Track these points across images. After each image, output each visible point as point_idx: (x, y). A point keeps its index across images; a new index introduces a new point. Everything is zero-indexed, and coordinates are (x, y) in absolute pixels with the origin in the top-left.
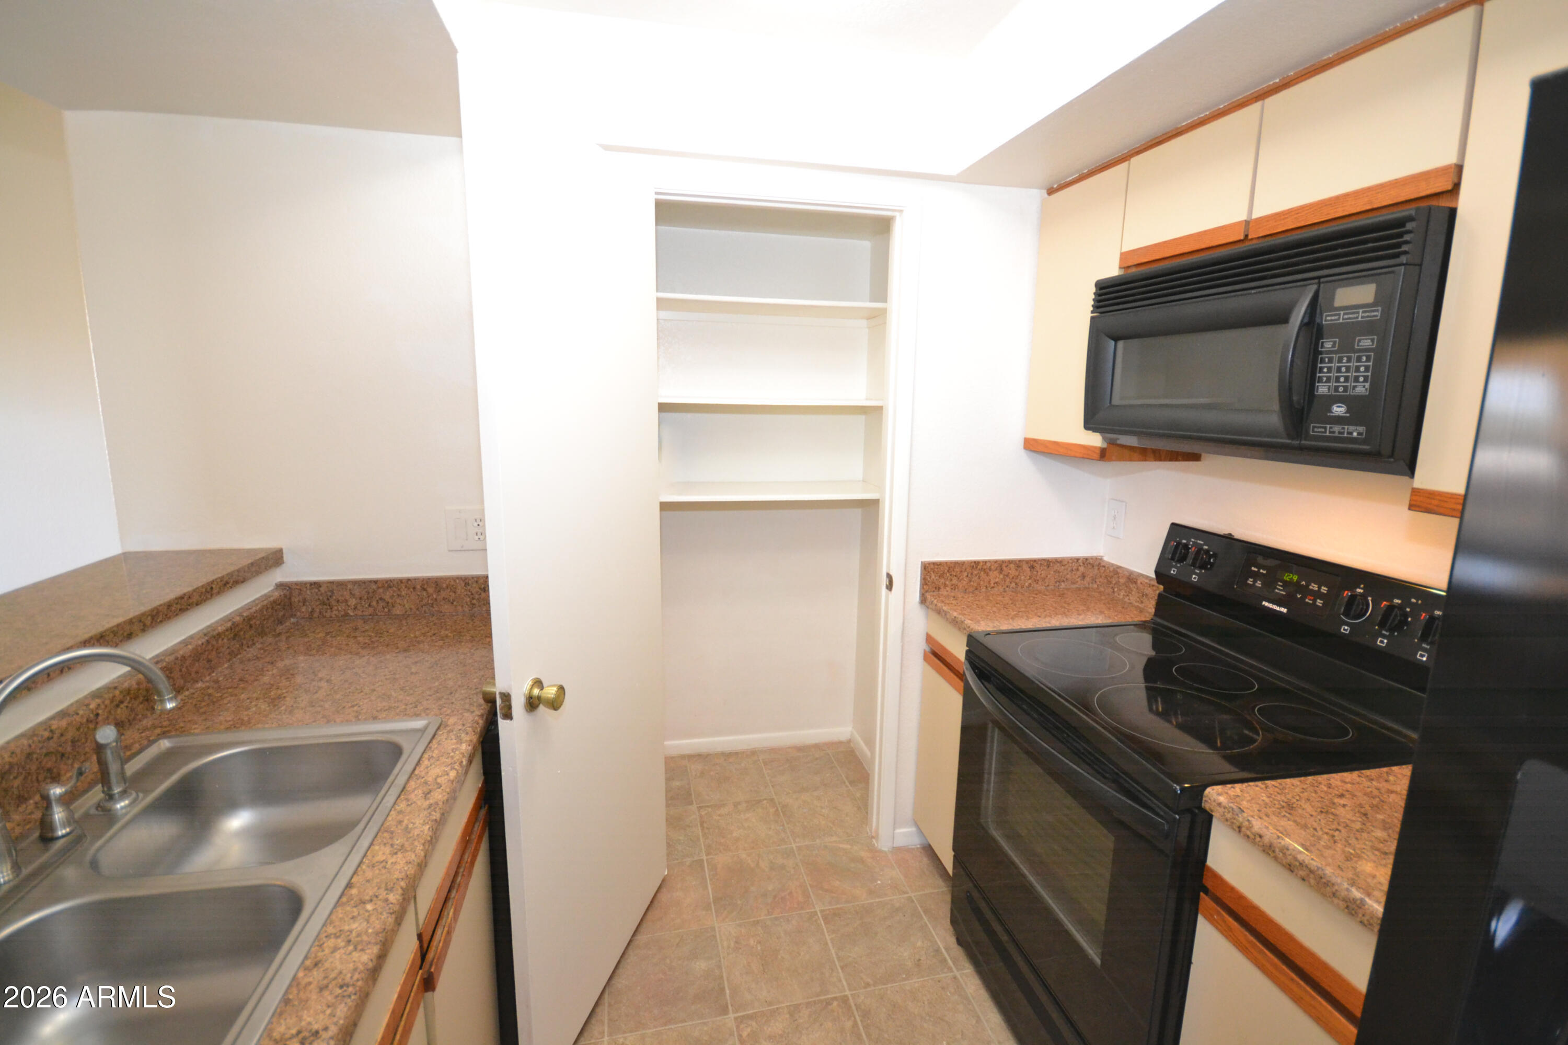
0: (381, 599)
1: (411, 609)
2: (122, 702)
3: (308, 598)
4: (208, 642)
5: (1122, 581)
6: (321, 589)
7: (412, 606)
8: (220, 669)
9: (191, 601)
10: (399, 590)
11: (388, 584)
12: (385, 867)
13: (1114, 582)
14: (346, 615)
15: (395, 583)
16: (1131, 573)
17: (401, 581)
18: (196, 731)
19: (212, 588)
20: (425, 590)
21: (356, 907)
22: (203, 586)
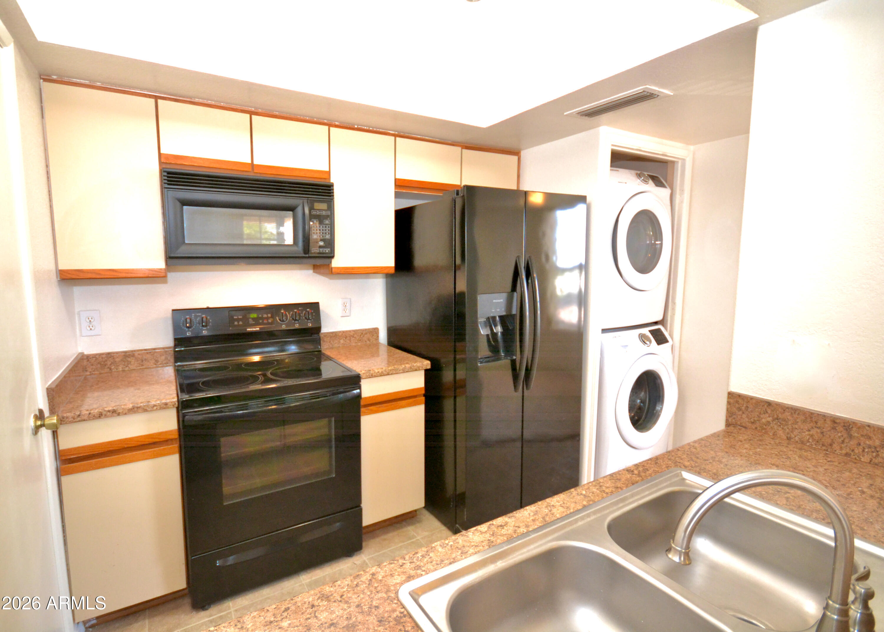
12: (564, 503)
21: (589, 496)
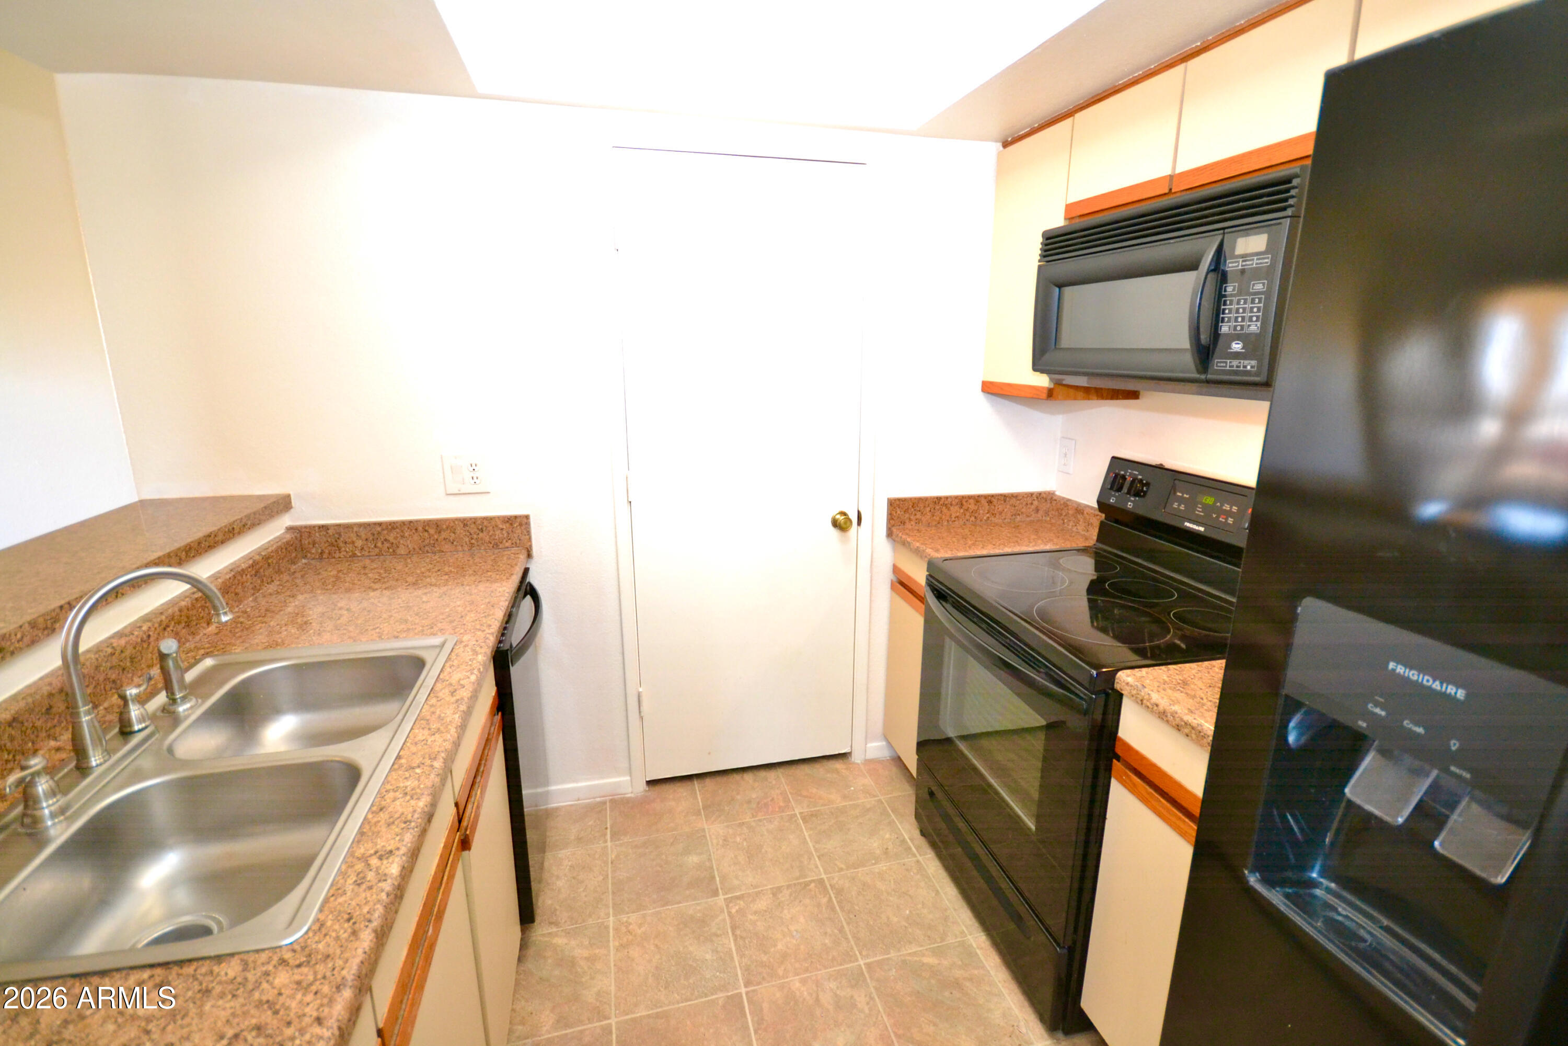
0: (386, 540)
1: (414, 549)
2: (168, 626)
3: (317, 540)
4: (234, 576)
5: (1071, 512)
6: (329, 531)
7: (416, 547)
8: (246, 602)
9: (217, 539)
10: (402, 531)
11: (392, 526)
13: (1064, 514)
14: (354, 555)
15: (398, 525)
16: (1079, 504)
17: (403, 523)
18: (236, 651)
19: (233, 528)
20: (426, 531)
21: (407, 771)
22: (225, 526)
